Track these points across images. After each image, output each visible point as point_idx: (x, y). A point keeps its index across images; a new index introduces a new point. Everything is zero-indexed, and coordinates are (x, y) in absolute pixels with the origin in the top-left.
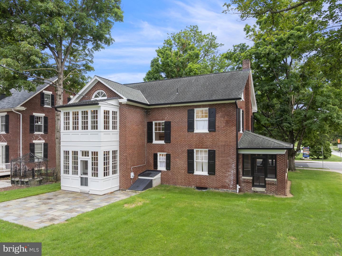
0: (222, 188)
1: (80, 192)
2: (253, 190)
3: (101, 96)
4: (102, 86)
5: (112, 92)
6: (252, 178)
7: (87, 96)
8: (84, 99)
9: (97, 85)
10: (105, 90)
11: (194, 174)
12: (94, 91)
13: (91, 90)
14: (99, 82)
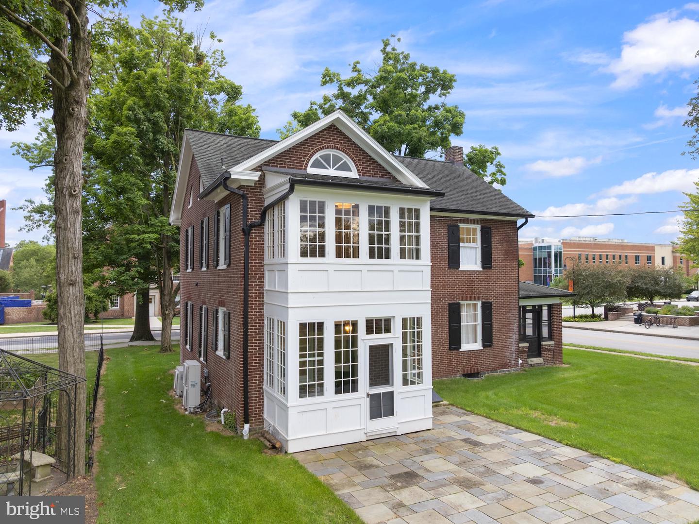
0: (502, 368)
1: (364, 439)
2: (529, 363)
3: (334, 168)
4: (342, 140)
5: (372, 164)
6: (527, 345)
7: (292, 157)
8: (277, 163)
9: (326, 135)
10: (353, 154)
11: (461, 350)
12: (316, 149)
13: (303, 142)
14: (332, 128)
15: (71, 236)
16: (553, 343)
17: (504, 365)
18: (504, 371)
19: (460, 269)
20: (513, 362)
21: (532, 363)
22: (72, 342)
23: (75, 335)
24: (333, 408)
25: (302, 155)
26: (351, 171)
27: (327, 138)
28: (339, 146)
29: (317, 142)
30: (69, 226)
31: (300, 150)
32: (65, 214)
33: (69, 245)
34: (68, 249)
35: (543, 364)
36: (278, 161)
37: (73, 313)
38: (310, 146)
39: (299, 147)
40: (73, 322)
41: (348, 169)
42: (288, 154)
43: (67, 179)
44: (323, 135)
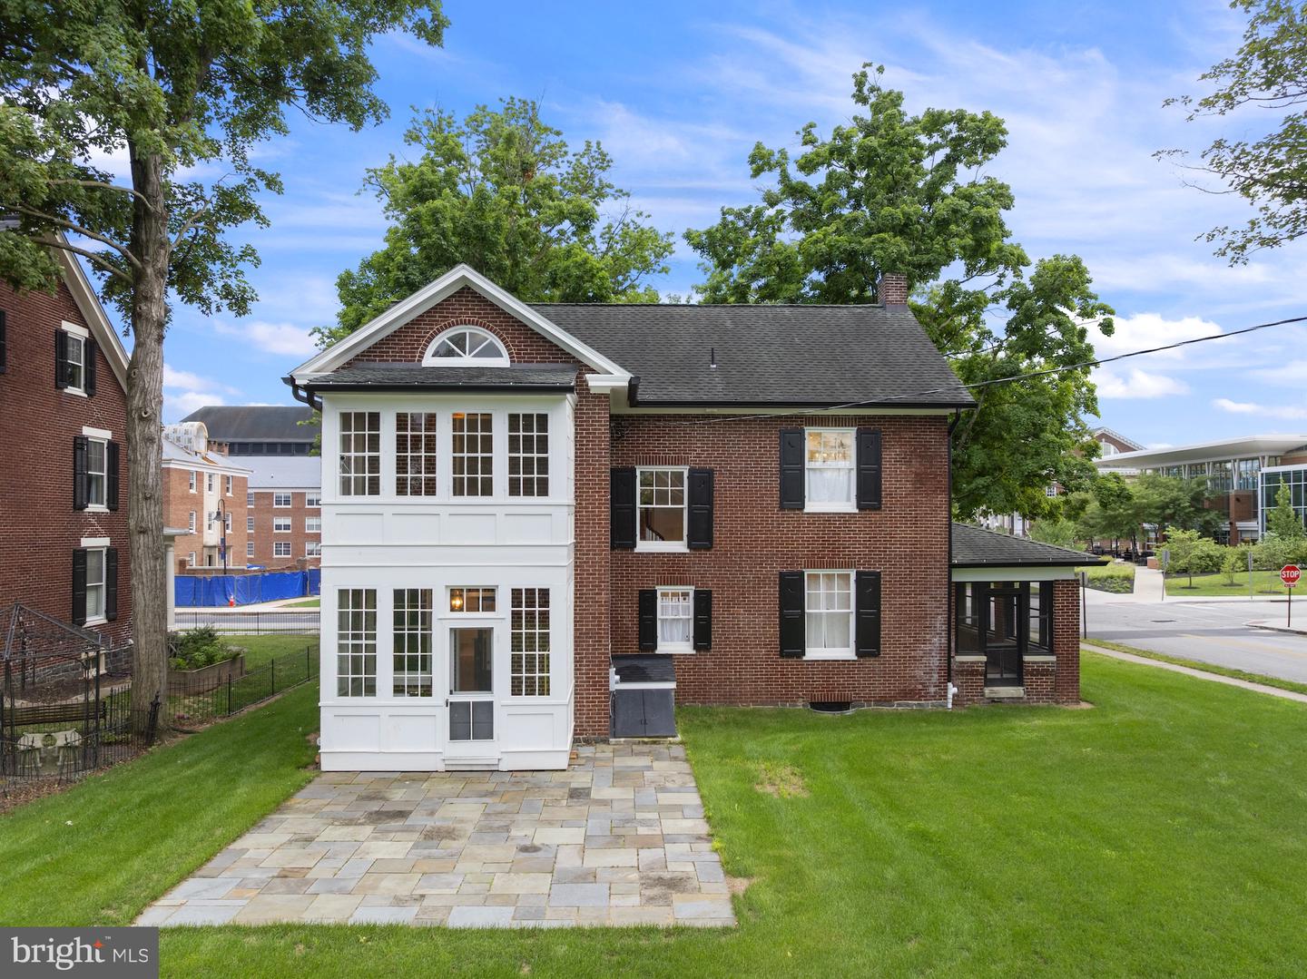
0: (905, 698)
1: (442, 768)
2: (987, 696)
3: (472, 354)
4: (481, 309)
5: (535, 342)
6: (984, 658)
7: (397, 344)
8: (374, 356)
9: (453, 305)
10: (501, 330)
11: (805, 658)
12: (437, 329)
13: (417, 320)
14: (466, 292)
15: (143, 470)
16: (1053, 658)
17: (908, 694)
18: (908, 705)
19: (806, 511)
20: (932, 690)
21: (992, 696)
22: (143, 605)
23: (147, 597)
24: (390, 716)
25: (415, 340)
26: (500, 355)
27: (456, 309)
28: (476, 319)
29: (439, 317)
30: (139, 458)
31: (412, 332)
32: (134, 443)
33: (139, 482)
34: (137, 487)
35: (1025, 700)
36: (376, 352)
37: (144, 569)
38: (427, 324)
39: (409, 328)
40: (145, 580)
41: (495, 353)
42: (392, 340)
43: (137, 398)
44: (450, 305)
